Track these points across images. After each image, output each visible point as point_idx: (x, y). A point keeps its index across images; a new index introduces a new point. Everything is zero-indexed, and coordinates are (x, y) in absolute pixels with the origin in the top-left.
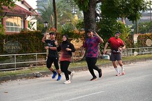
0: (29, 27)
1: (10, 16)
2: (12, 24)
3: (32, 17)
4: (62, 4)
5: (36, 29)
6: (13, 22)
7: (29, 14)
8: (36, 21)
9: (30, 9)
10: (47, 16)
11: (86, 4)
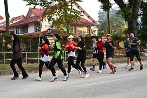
0: (92, 33)
1: (80, 26)
2: (81, 32)
3: (94, 27)
4: (115, 17)
5: (97, 35)
6: (82, 30)
7: (93, 25)
8: (97, 29)
9: (93, 21)
10: (104, 26)
11: (130, 17)
